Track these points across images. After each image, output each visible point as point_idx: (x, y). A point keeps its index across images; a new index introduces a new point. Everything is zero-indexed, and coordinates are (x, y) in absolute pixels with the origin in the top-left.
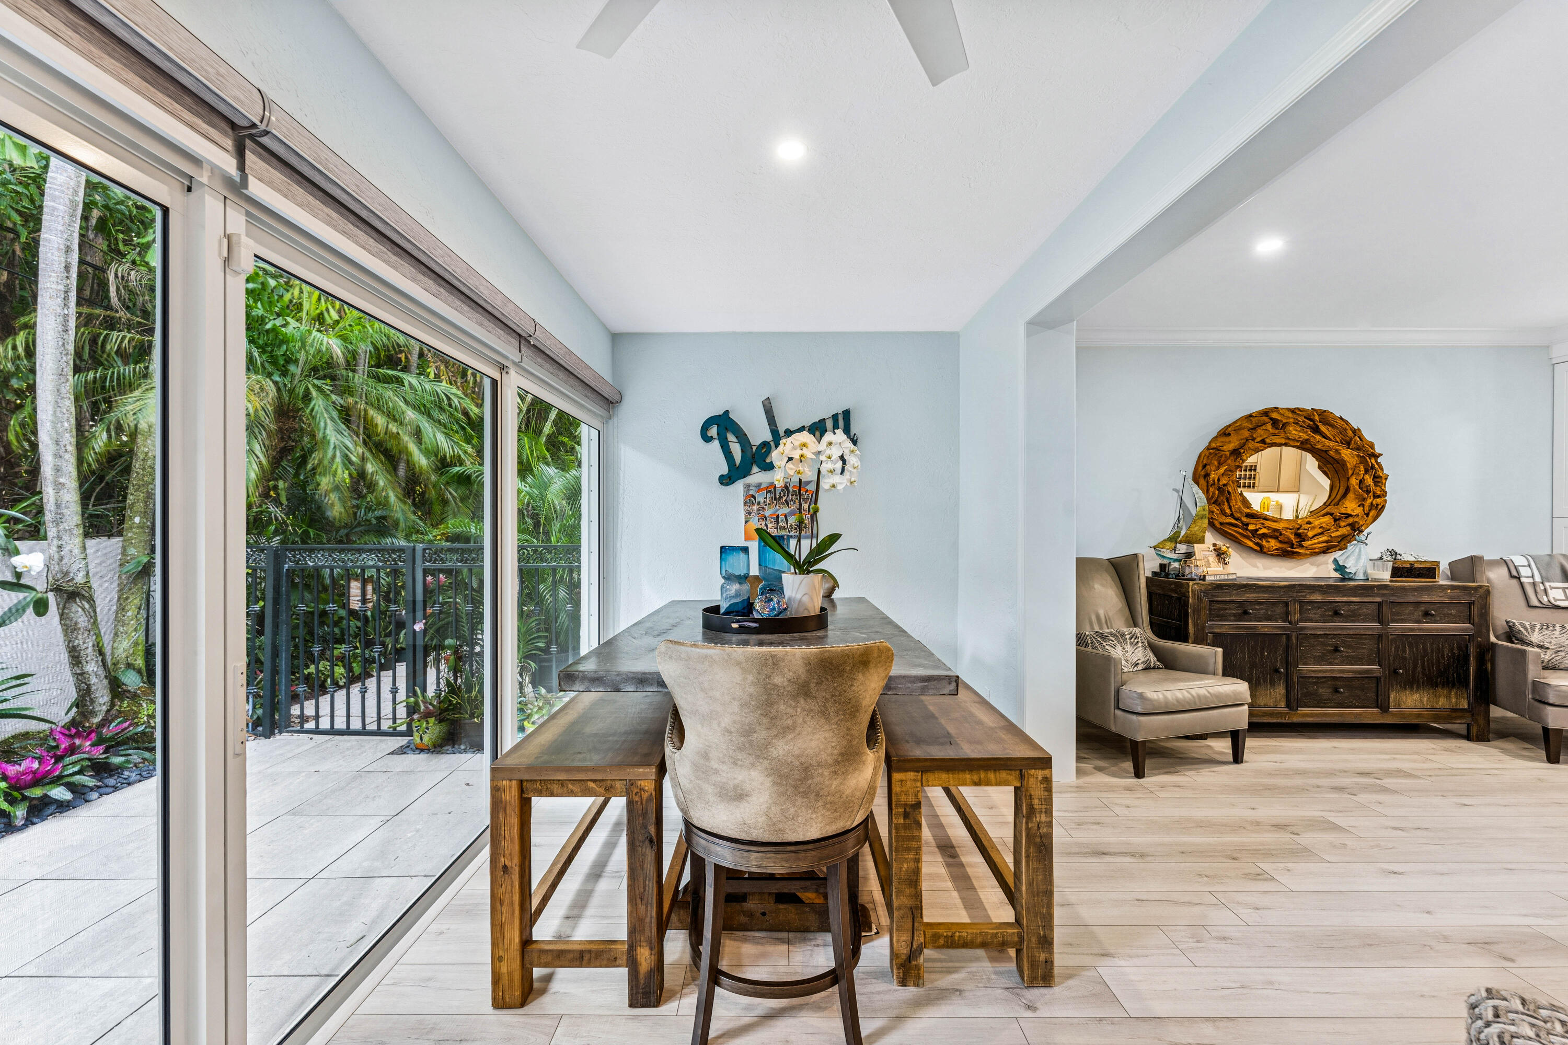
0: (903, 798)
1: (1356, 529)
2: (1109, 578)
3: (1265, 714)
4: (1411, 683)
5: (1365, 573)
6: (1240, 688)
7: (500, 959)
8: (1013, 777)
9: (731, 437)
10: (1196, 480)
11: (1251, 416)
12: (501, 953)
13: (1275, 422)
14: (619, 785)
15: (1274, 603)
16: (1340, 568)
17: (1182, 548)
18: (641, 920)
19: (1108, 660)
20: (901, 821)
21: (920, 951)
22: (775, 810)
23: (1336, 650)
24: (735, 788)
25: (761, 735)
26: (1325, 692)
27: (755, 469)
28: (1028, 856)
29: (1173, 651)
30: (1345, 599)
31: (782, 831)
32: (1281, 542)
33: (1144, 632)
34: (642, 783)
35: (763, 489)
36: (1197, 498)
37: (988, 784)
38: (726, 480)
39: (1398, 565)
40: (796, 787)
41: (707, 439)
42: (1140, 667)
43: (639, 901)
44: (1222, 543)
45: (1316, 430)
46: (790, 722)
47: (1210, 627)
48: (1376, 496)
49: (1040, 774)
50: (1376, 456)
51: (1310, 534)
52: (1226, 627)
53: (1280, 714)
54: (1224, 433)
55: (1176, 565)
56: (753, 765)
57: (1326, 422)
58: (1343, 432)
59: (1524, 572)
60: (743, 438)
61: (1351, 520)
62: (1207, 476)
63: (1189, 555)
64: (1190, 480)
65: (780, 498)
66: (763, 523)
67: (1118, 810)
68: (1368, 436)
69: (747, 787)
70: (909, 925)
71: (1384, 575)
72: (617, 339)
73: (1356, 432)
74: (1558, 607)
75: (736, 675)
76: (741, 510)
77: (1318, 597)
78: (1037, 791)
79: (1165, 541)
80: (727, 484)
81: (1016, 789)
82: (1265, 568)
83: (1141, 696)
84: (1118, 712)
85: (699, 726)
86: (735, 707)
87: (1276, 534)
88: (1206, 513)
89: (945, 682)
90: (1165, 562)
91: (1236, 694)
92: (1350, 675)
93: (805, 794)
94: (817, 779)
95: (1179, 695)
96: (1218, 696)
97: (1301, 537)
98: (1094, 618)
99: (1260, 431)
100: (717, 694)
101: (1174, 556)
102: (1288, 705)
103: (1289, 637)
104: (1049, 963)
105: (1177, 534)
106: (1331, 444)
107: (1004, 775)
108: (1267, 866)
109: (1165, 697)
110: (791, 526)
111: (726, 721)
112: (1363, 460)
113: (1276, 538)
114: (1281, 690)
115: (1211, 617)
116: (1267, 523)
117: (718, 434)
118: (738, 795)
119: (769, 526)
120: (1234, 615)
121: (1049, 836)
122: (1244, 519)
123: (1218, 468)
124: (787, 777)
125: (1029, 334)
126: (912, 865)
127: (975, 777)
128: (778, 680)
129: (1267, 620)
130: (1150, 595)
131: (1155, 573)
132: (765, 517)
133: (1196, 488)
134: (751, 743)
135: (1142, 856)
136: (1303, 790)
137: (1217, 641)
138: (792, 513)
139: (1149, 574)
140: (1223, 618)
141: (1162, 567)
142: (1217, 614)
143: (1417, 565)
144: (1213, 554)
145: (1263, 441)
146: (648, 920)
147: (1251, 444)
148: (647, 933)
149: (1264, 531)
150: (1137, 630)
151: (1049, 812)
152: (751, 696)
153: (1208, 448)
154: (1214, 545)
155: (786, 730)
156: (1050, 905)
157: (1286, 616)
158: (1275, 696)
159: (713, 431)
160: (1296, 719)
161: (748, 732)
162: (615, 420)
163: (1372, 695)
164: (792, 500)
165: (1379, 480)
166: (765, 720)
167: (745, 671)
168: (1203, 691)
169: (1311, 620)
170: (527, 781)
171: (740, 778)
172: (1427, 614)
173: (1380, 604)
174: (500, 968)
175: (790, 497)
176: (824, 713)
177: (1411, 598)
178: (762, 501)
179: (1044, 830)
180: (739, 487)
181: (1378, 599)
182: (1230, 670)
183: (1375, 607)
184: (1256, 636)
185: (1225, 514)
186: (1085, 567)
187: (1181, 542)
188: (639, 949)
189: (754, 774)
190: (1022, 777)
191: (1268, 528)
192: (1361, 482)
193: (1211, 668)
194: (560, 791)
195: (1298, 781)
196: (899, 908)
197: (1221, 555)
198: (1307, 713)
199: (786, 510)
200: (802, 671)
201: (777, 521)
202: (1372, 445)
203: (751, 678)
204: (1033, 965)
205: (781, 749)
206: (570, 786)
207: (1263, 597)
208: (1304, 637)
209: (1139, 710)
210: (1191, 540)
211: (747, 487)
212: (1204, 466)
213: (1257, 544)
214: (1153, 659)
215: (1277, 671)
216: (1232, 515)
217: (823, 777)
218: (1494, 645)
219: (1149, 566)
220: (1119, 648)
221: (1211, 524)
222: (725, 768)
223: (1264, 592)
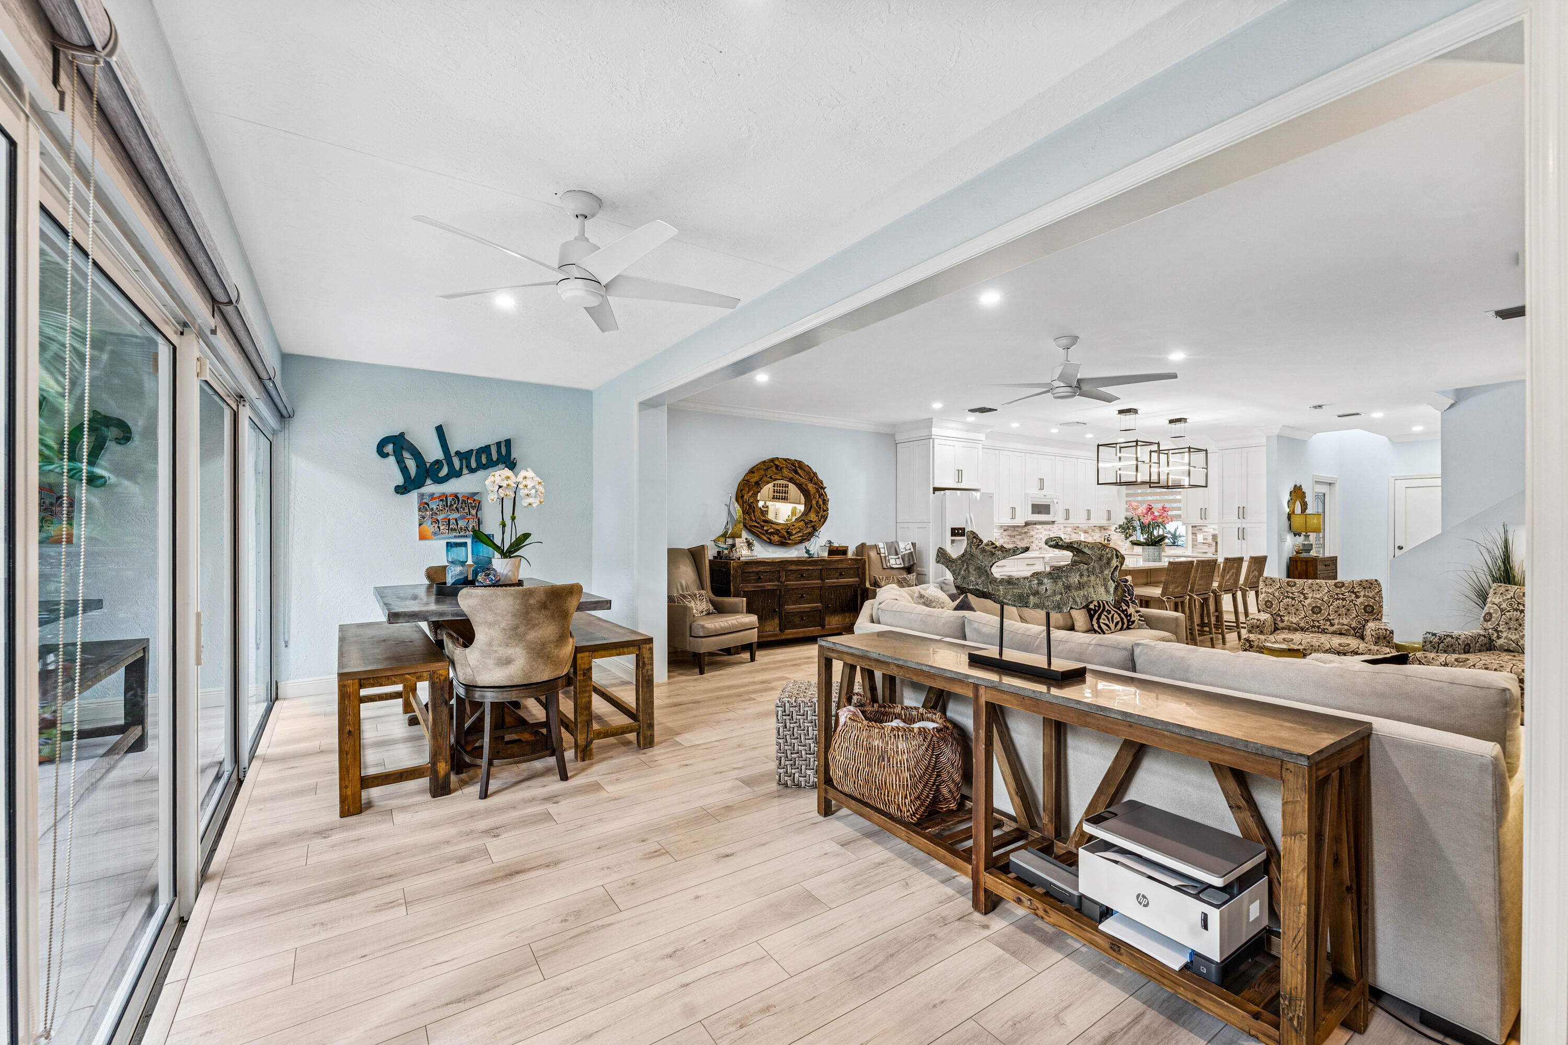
0: (583, 666)
1: (815, 529)
2: (688, 562)
3: (769, 636)
4: (834, 612)
5: (818, 554)
6: (753, 619)
7: (346, 787)
8: (635, 649)
9: (406, 455)
10: (737, 500)
11: (765, 462)
12: (347, 783)
13: (777, 466)
14: (425, 674)
15: (773, 572)
16: (808, 552)
17: (730, 541)
18: (440, 747)
19: (686, 609)
20: (582, 678)
21: (591, 742)
22: (528, 666)
23: (802, 596)
24: (506, 659)
25: (522, 629)
26: (797, 620)
27: (429, 481)
28: (642, 686)
29: (722, 602)
30: (806, 568)
31: (530, 677)
32: (780, 537)
33: (707, 593)
34: (440, 672)
35: (436, 498)
36: (737, 510)
37: (624, 654)
38: (401, 490)
39: (831, 548)
40: (538, 654)
41: (382, 454)
42: (704, 613)
43: (439, 737)
44: (750, 538)
45: (796, 472)
46: (537, 621)
47: (742, 587)
48: (824, 511)
49: (648, 646)
50: (824, 488)
51: (794, 532)
52: (750, 587)
53: (776, 635)
54: (752, 471)
55: (726, 552)
56: (517, 645)
57: (801, 468)
58: (809, 474)
59: (882, 551)
60: (417, 455)
61: (813, 524)
62: (742, 497)
63: (733, 545)
64: (734, 500)
65: (451, 505)
66: (436, 526)
67: (688, 688)
68: (820, 477)
69: (513, 656)
70: (586, 730)
71: (825, 554)
72: (286, 358)
73: (815, 474)
74: (893, 568)
75: (510, 600)
76: (416, 516)
77: (793, 567)
78: (646, 654)
79: (720, 537)
80: (402, 493)
81: (637, 655)
82: (773, 553)
83: (703, 627)
84: (691, 638)
85: (487, 630)
86: (509, 617)
87: (777, 532)
88: (742, 519)
89: (605, 604)
90: (721, 550)
91: (751, 623)
92: (808, 610)
93: (542, 657)
94: (548, 650)
95: (722, 625)
96: (742, 624)
97: (790, 534)
98: (679, 587)
99: (769, 471)
100: (499, 611)
101: (725, 546)
102: (780, 630)
103: (780, 590)
104: (652, 736)
105: (726, 532)
106: (804, 480)
107: (631, 649)
108: (753, 696)
109: (715, 626)
110: (461, 528)
111: (503, 624)
112: (818, 491)
113: (778, 534)
114: (777, 621)
115: (743, 581)
116: (774, 526)
117: (394, 452)
118: (508, 662)
119: (442, 528)
120: (754, 580)
121: (652, 675)
122: (762, 523)
123: (748, 492)
124: (534, 649)
125: (640, 410)
126: (588, 699)
127: (618, 652)
128: (532, 601)
129: (770, 581)
130: (712, 571)
131: (715, 557)
132: (438, 520)
133: (736, 504)
134: (516, 634)
135: (698, 702)
136: (780, 667)
137: (746, 594)
138: (463, 518)
139: (712, 558)
140: (748, 581)
141: (719, 553)
142: (745, 580)
143: (839, 549)
144: (746, 544)
145: (771, 477)
146: (444, 747)
147: (765, 479)
148: (444, 754)
149: (772, 530)
150: (703, 592)
151: (652, 664)
152: (517, 610)
153: (743, 480)
154: (746, 539)
155: (534, 626)
156: (652, 708)
157: (779, 580)
158: (773, 626)
159: (389, 448)
160: (784, 637)
161: (515, 628)
162: (287, 431)
163: (818, 620)
164: (461, 507)
165: (825, 502)
166: (524, 622)
167: (515, 598)
168: (735, 622)
169: (791, 581)
170: (364, 679)
171: (510, 652)
172: (841, 574)
173: (821, 570)
174: (346, 792)
175: (460, 505)
176: (553, 617)
177: (834, 567)
178: (435, 507)
179: (650, 673)
180: (414, 496)
181: (820, 567)
182: (750, 610)
183: (819, 571)
184: (764, 591)
185: (752, 520)
186: (674, 555)
187: (729, 538)
188: (439, 764)
189: (517, 649)
190: (640, 649)
191: (774, 529)
192: (817, 502)
193: (740, 609)
194: (387, 682)
195: (778, 665)
196: (581, 722)
197: (750, 545)
198: (790, 633)
199: (456, 515)
200: (543, 596)
201: (449, 524)
202: (822, 482)
203: (518, 601)
204: (645, 738)
205: (532, 635)
206: (394, 679)
207: (768, 568)
208: (789, 590)
209: (702, 634)
210: (734, 536)
211: (421, 496)
212: (741, 491)
213: (768, 538)
214: (711, 608)
215: (775, 610)
216: (756, 521)
217: (551, 648)
218: (868, 588)
219: (711, 553)
220: (693, 603)
221: (745, 526)
222: (501, 648)
223: (769, 565)
